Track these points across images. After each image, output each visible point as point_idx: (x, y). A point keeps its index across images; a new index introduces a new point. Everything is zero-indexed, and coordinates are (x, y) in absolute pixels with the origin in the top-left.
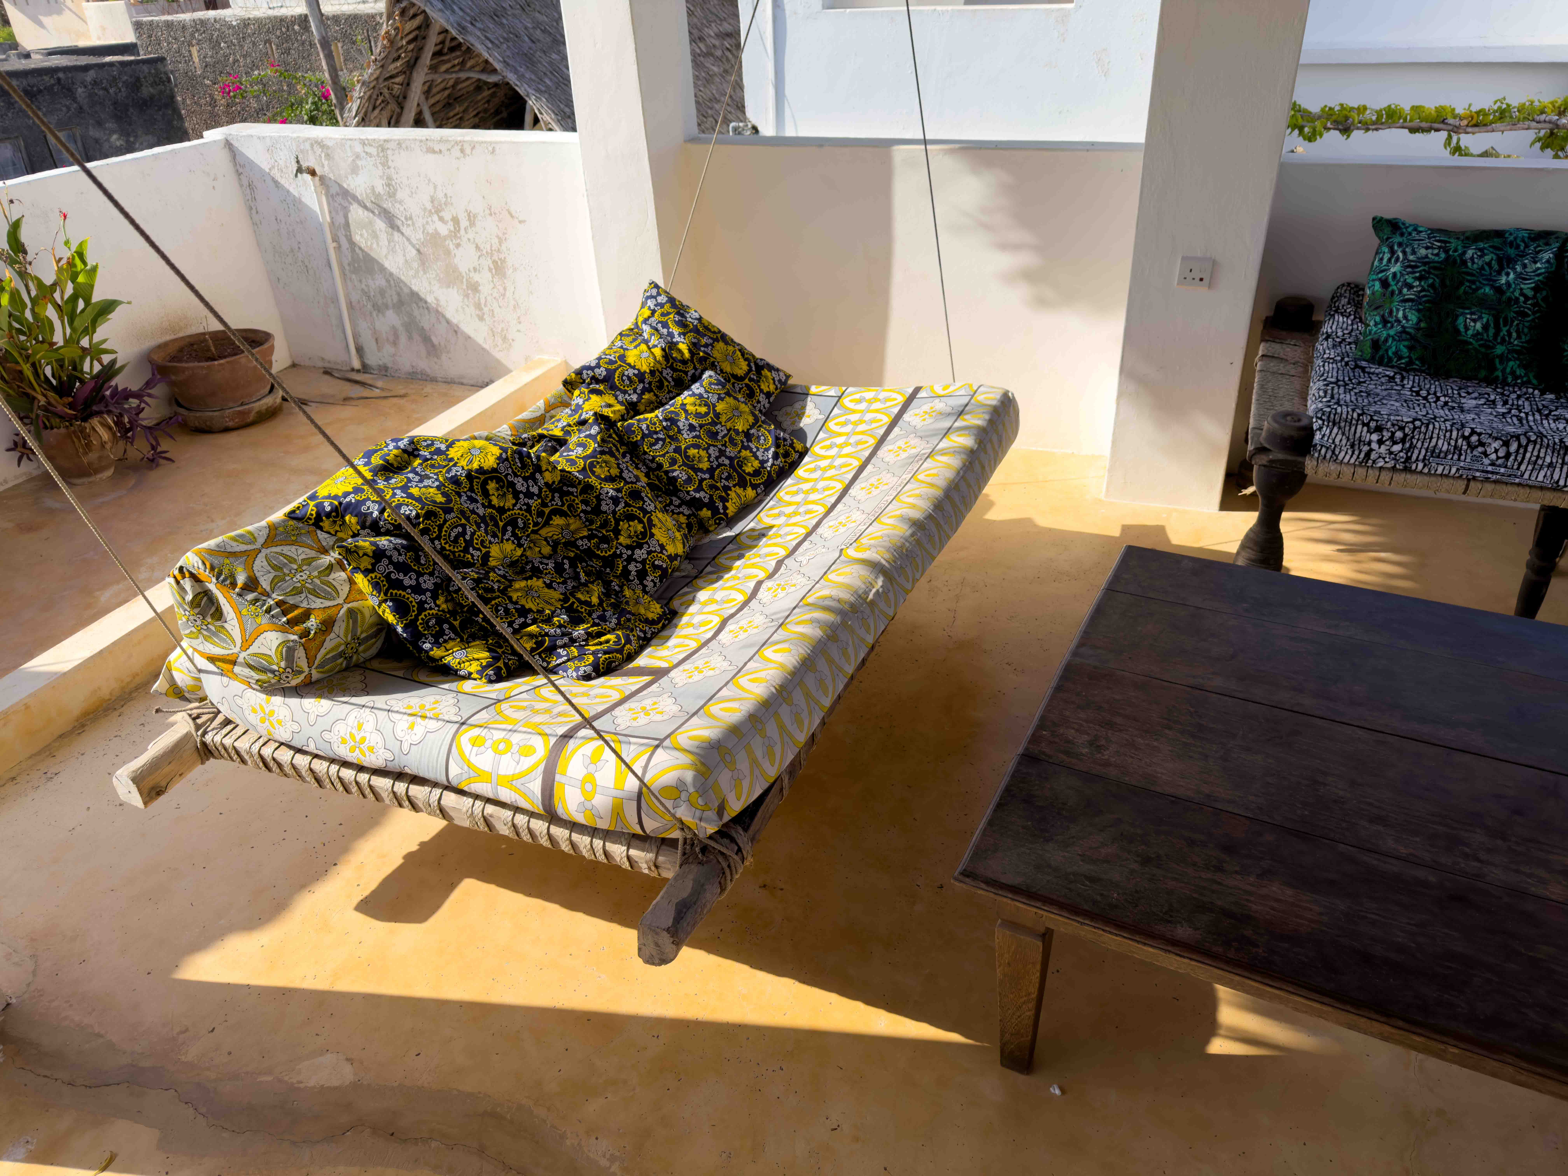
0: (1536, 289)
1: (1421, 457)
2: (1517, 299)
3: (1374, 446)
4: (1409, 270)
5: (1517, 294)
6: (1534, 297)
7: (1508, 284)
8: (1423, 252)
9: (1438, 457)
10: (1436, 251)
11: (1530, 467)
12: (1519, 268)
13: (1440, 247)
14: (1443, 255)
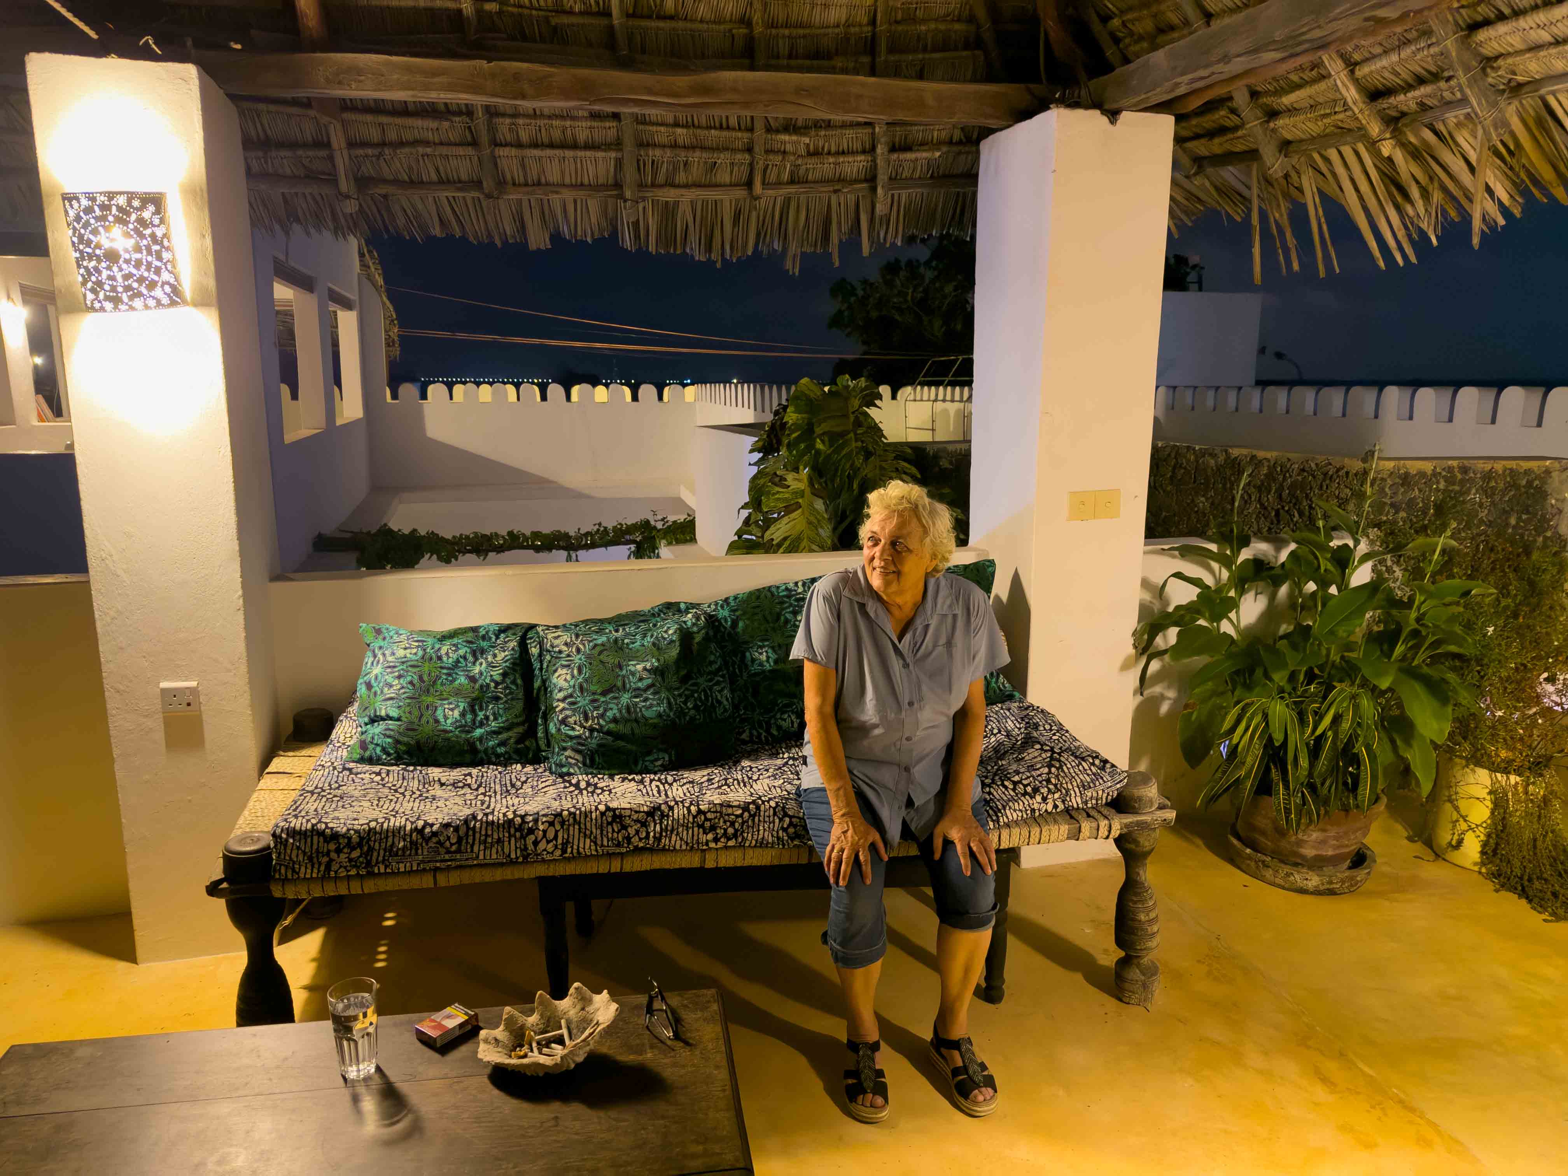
0: (504, 675)
1: (380, 859)
2: (488, 685)
3: (333, 855)
4: (389, 670)
5: (488, 681)
6: (503, 682)
7: (481, 673)
8: (401, 653)
9: (397, 855)
10: (415, 651)
11: (482, 847)
12: (490, 658)
13: (418, 647)
14: (420, 653)
